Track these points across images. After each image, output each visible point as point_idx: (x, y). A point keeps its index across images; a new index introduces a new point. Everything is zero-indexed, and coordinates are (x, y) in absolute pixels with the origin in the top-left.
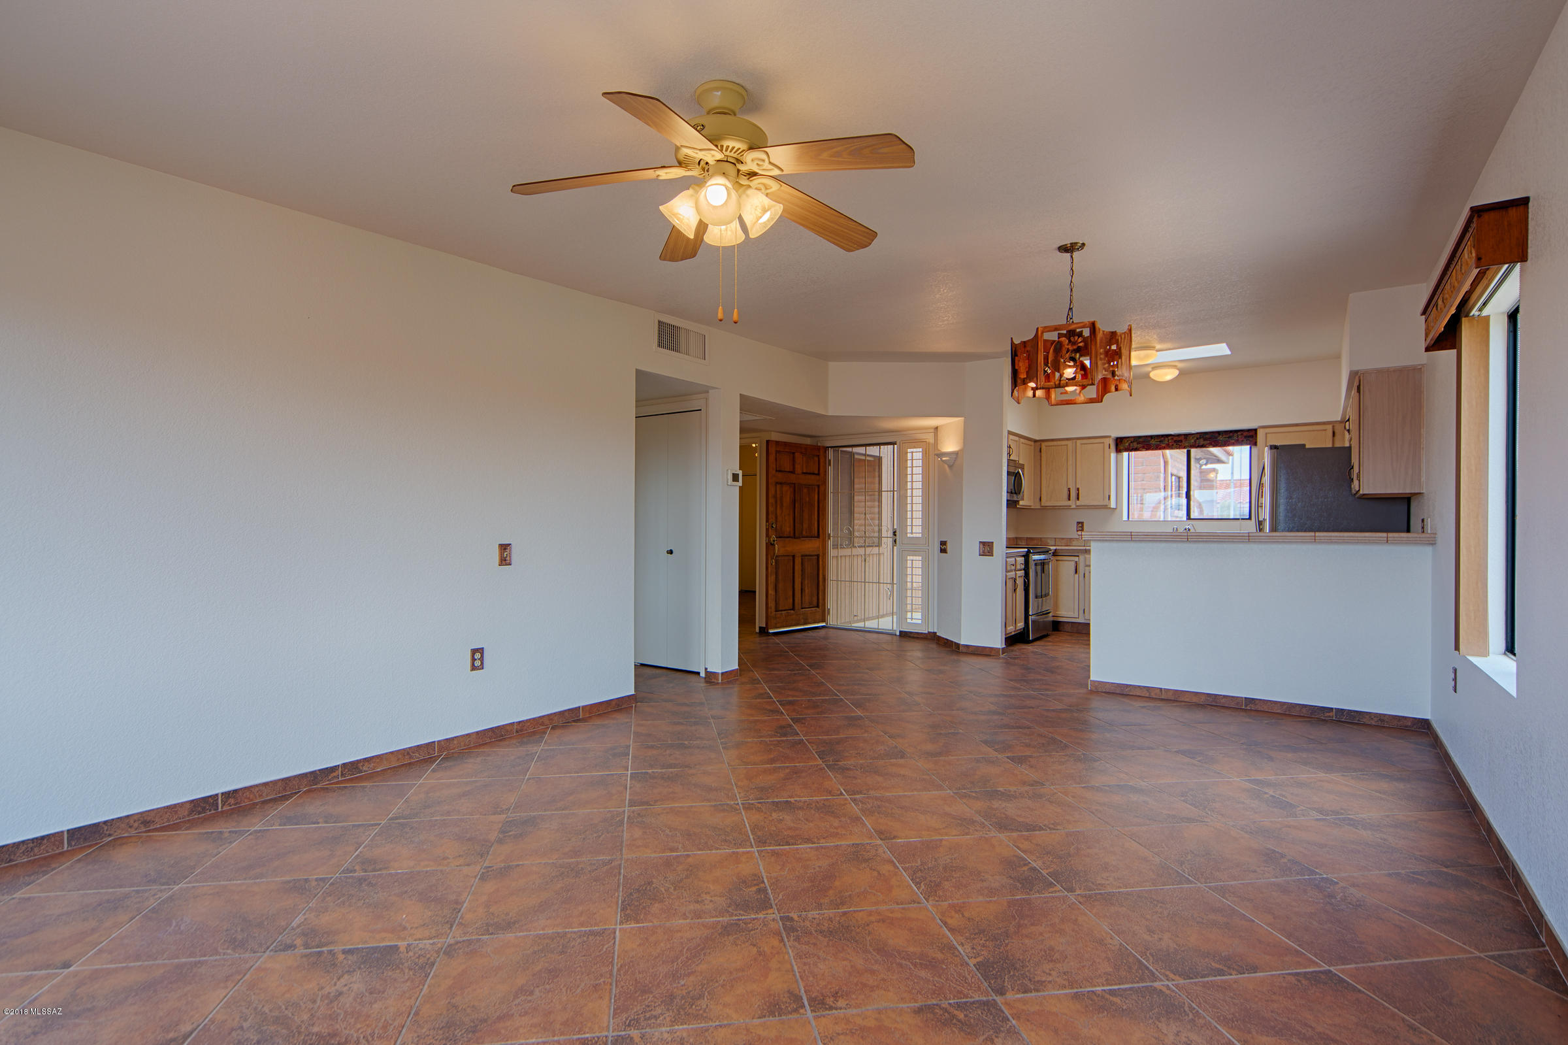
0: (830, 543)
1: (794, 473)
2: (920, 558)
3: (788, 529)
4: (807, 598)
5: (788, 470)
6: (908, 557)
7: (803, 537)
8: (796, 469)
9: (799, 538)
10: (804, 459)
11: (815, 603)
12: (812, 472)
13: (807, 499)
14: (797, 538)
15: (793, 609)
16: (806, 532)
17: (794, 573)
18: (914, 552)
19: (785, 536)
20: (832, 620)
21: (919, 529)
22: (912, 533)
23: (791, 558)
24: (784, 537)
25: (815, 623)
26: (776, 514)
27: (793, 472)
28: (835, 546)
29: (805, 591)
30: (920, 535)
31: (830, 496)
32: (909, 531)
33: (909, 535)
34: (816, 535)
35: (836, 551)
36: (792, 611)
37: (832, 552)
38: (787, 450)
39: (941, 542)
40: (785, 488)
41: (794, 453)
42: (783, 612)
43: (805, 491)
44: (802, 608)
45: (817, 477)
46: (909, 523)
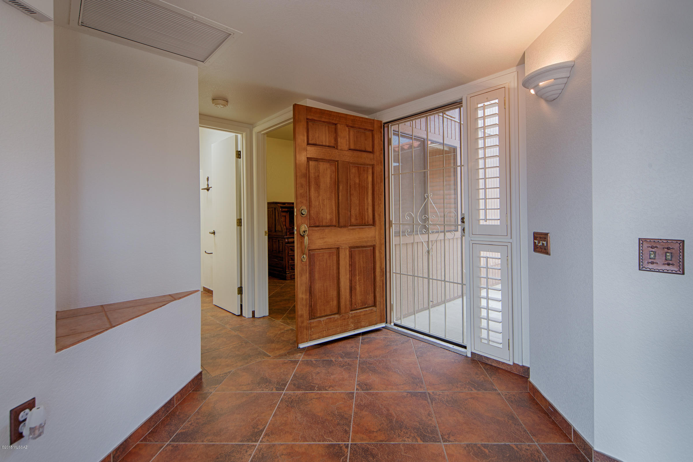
0: (393, 229)
1: (337, 149)
2: (498, 255)
3: (328, 217)
4: (359, 297)
5: (327, 144)
6: (482, 253)
7: (351, 226)
8: (339, 144)
9: (345, 226)
10: (352, 133)
11: (370, 301)
12: (363, 149)
13: (357, 181)
14: (341, 227)
15: (339, 312)
16: (356, 219)
17: (338, 268)
18: (491, 246)
19: (324, 224)
20: (395, 317)
21: (496, 214)
22: (486, 220)
23: (334, 251)
24: (322, 226)
25: (370, 325)
26: (310, 198)
27: (335, 147)
28: (398, 234)
29: (355, 289)
30: (498, 223)
31: (392, 179)
32: (482, 216)
33: (482, 222)
34: (371, 222)
35: (398, 238)
36: (337, 316)
37: (394, 240)
38: (323, 120)
39: (534, 233)
40: (323, 166)
41: (336, 124)
42: (322, 319)
43: (354, 170)
44: (352, 311)
45: (371, 155)
46: (482, 206)
